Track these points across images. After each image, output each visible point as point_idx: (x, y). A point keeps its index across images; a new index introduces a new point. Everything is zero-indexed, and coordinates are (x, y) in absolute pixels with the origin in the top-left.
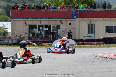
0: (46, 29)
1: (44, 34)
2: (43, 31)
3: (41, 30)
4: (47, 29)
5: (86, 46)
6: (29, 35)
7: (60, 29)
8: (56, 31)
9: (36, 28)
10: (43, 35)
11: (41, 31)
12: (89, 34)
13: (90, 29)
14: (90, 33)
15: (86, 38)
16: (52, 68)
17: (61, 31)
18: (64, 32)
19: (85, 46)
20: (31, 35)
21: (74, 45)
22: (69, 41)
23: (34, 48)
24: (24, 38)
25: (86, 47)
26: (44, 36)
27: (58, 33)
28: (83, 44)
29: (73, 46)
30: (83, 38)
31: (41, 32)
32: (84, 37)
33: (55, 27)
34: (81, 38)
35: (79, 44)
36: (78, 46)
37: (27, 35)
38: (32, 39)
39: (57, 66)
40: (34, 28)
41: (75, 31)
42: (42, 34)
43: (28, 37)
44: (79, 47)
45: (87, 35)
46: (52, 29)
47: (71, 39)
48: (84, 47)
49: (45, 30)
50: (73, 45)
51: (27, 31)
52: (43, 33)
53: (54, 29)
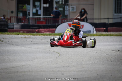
0: (45, 5)
1: (42, 14)
2: (40, 9)
3: (38, 7)
4: (48, 5)
5: (112, 33)
6: (17, 15)
7: (68, 5)
8: (61, 9)
9: (29, 4)
10: (40, 15)
11: (38, 9)
12: (116, 14)
13: (118, 6)
14: (118, 13)
15: (111, 21)
16: (54, 70)
17: (71, 8)
18: (75, 11)
19: (109, 33)
20: (21, 15)
21: (92, 33)
22: (83, 26)
23: (25, 36)
24: (9, 21)
25: (111, 35)
26: (42, 17)
27: (66, 11)
28: (106, 31)
29: (90, 34)
30: (106, 21)
31: (37, 11)
32: (108, 19)
33: (60, 3)
34: (102, 21)
35: (99, 31)
36: (99, 33)
37: (14, 15)
38: (22, 22)
39: (63, 67)
40: (25, 4)
41: (93, 9)
42: (39, 13)
43: (16, 19)
44: (99, 36)
45: (113, 15)
46: (55, 5)
47: (87, 22)
48: (107, 35)
49: (44, 7)
50: (90, 31)
51: (14, 9)
52: (41, 12)
53: (58, 5)
